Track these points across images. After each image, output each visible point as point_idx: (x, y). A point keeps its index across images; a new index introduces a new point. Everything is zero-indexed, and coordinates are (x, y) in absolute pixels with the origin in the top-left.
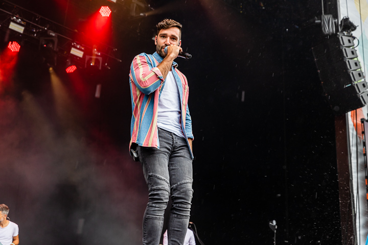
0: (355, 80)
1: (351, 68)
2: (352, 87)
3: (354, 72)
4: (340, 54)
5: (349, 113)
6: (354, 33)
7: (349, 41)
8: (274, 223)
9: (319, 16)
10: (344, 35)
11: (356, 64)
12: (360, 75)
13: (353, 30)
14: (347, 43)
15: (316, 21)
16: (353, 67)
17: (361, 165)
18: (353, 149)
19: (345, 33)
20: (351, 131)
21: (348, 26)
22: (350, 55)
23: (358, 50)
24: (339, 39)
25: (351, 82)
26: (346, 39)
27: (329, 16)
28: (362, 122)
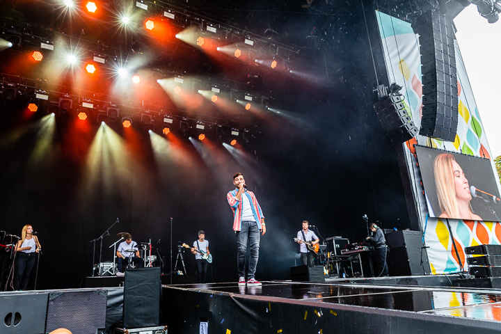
0: (405, 123)
1: (401, 116)
2: (404, 128)
3: (404, 118)
4: (392, 109)
5: (405, 143)
6: (400, 92)
7: (398, 99)
8: (366, 216)
9: (375, 86)
11: (404, 112)
12: (407, 119)
13: (399, 90)
14: (396, 101)
15: (374, 90)
16: (402, 114)
17: (417, 173)
18: (410, 164)
19: (394, 94)
20: (407, 151)
21: (396, 88)
22: (399, 108)
23: (406, 102)
24: (390, 99)
25: (402, 124)
26: (395, 98)
27: (382, 85)
28: (414, 147)
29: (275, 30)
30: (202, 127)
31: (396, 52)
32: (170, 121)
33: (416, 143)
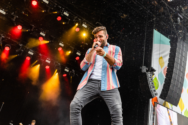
0: (151, 89)
1: (150, 84)
2: (150, 91)
3: (151, 86)
5: (150, 99)
6: (154, 73)
7: (151, 75)
9: (142, 66)
10: (149, 73)
12: (153, 87)
13: (154, 71)
14: (149, 76)
15: (140, 68)
16: (151, 84)
22: (150, 80)
24: (146, 74)
25: (149, 89)
26: (149, 75)
27: (145, 67)
28: (155, 103)
29: (101, 24)
30: (49, 62)
31: (159, 52)
32: (32, 54)
33: (156, 102)
